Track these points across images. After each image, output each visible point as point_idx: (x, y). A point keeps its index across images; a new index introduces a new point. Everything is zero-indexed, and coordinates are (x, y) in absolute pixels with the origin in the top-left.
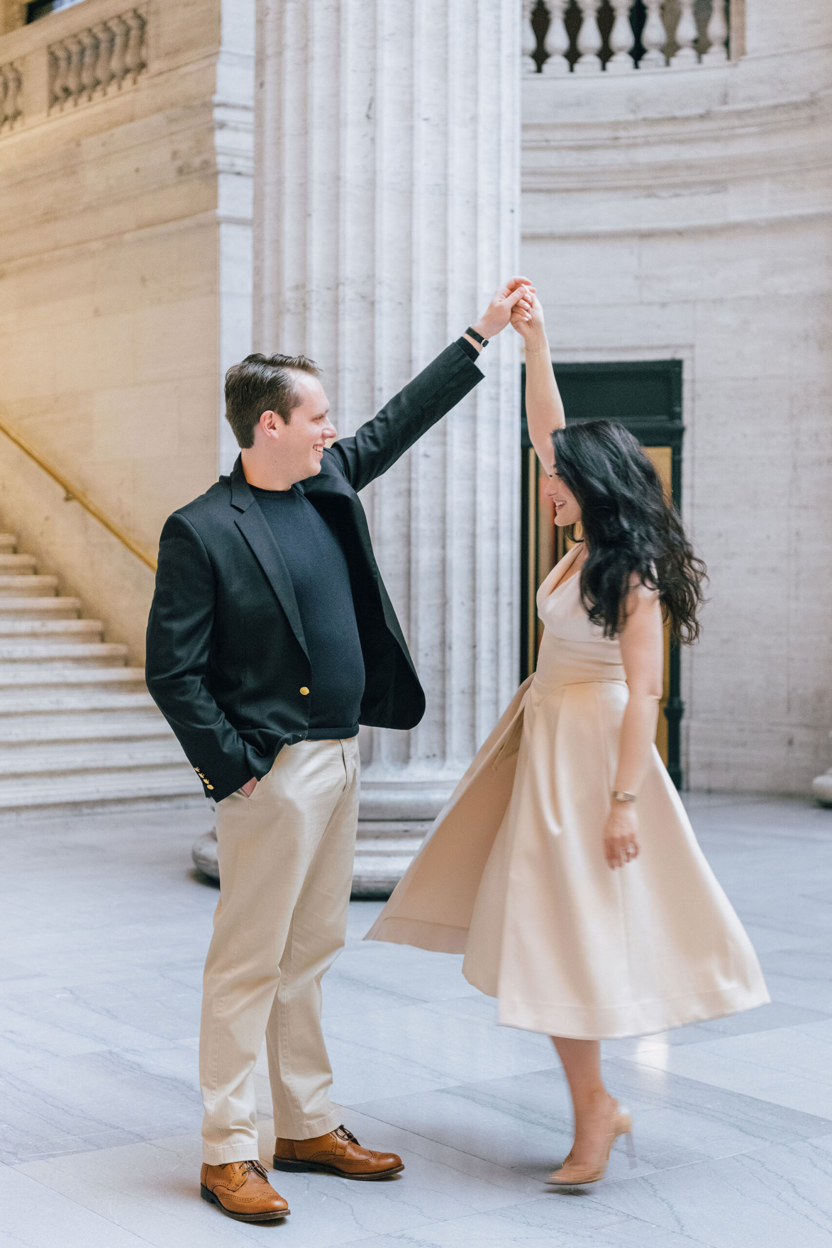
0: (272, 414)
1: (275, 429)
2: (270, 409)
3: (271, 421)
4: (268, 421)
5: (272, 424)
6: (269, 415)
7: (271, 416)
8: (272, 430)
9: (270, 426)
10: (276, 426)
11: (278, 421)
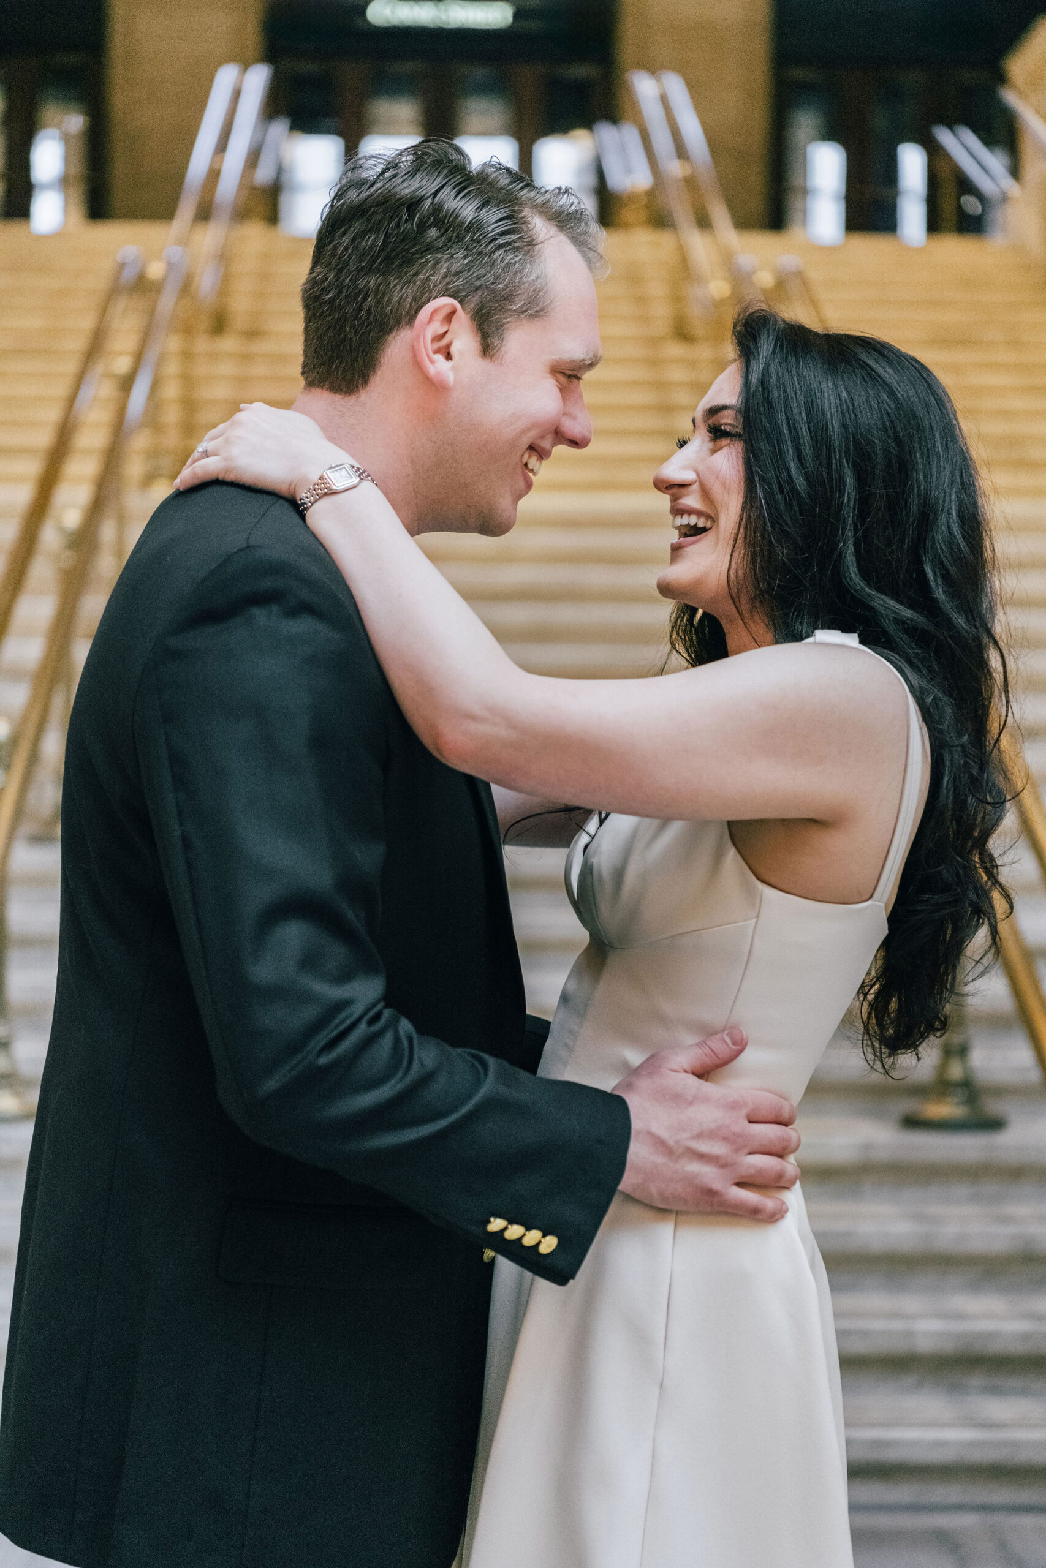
0: (453, 313)
1: (449, 356)
2: (453, 296)
3: (446, 332)
4: (437, 327)
5: (444, 342)
6: (447, 311)
7: (450, 316)
8: (439, 358)
9: (437, 345)
10: (454, 350)
11: (464, 340)
